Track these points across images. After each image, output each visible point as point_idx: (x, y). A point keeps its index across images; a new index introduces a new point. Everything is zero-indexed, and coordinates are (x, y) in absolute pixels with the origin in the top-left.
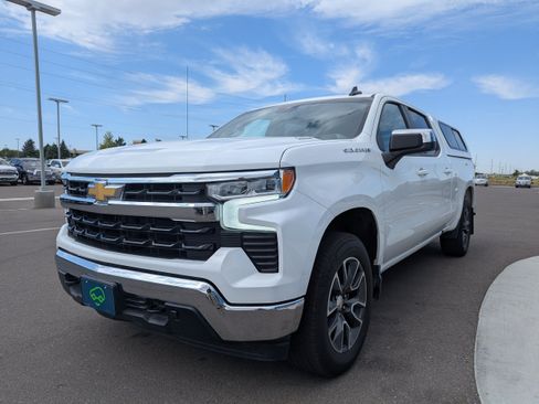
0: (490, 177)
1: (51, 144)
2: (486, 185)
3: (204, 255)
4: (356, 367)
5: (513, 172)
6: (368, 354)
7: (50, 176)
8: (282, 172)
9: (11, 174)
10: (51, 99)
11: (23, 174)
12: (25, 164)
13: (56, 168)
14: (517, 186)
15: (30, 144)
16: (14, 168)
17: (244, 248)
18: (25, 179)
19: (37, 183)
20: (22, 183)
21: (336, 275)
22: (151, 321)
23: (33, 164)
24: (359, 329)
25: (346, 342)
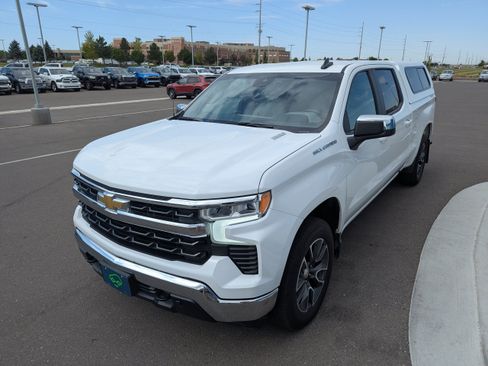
0: (456, 68)
1: (35, 46)
2: (451, 80)
3: (201, 261)
4: (318, 316)
5: (479, 62)
6: (328, 303)
7: (41, 84)
8: (260, 196)
9: (4, 84)
10: (29, 4)
11: (15, 83)
12: (15, 73)
13: (44, 75)
14: (480, 81)
15: (15, 45)
16: (6, 78)
17: (231, 257)
18: (17, 88)
19: (30, 91)
20: (15, 91)
21: (304, 259)
22: (160, 303)
23: (23, 73)
24: (321, 288)
25: (310, 302)
